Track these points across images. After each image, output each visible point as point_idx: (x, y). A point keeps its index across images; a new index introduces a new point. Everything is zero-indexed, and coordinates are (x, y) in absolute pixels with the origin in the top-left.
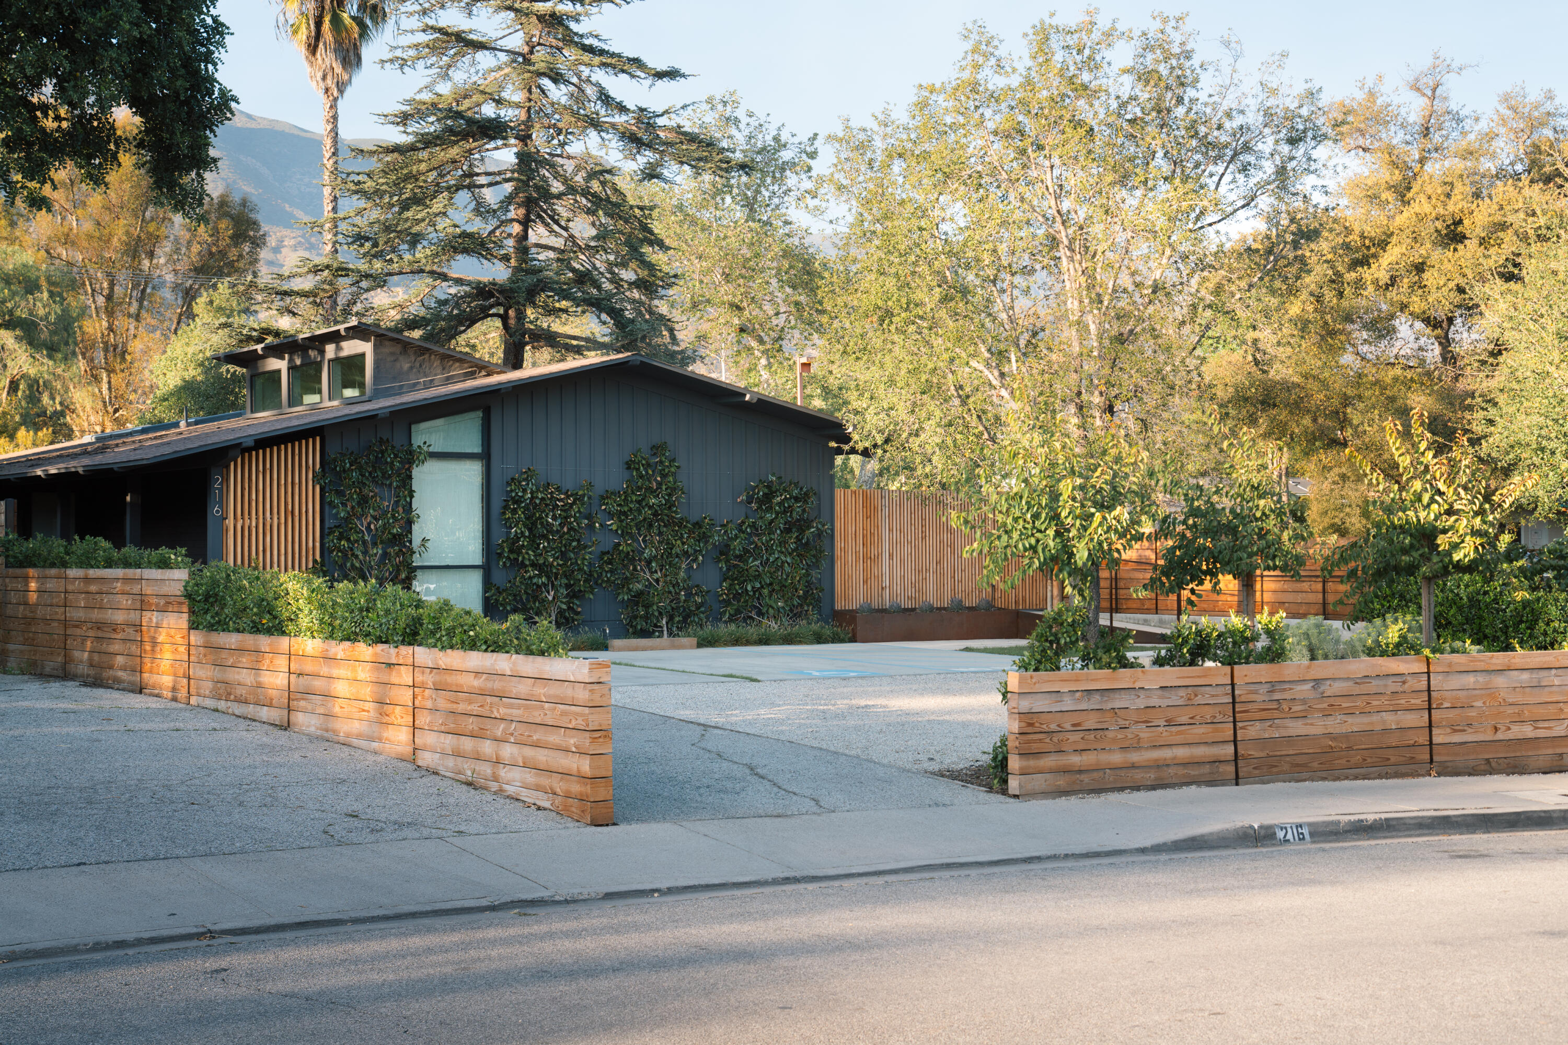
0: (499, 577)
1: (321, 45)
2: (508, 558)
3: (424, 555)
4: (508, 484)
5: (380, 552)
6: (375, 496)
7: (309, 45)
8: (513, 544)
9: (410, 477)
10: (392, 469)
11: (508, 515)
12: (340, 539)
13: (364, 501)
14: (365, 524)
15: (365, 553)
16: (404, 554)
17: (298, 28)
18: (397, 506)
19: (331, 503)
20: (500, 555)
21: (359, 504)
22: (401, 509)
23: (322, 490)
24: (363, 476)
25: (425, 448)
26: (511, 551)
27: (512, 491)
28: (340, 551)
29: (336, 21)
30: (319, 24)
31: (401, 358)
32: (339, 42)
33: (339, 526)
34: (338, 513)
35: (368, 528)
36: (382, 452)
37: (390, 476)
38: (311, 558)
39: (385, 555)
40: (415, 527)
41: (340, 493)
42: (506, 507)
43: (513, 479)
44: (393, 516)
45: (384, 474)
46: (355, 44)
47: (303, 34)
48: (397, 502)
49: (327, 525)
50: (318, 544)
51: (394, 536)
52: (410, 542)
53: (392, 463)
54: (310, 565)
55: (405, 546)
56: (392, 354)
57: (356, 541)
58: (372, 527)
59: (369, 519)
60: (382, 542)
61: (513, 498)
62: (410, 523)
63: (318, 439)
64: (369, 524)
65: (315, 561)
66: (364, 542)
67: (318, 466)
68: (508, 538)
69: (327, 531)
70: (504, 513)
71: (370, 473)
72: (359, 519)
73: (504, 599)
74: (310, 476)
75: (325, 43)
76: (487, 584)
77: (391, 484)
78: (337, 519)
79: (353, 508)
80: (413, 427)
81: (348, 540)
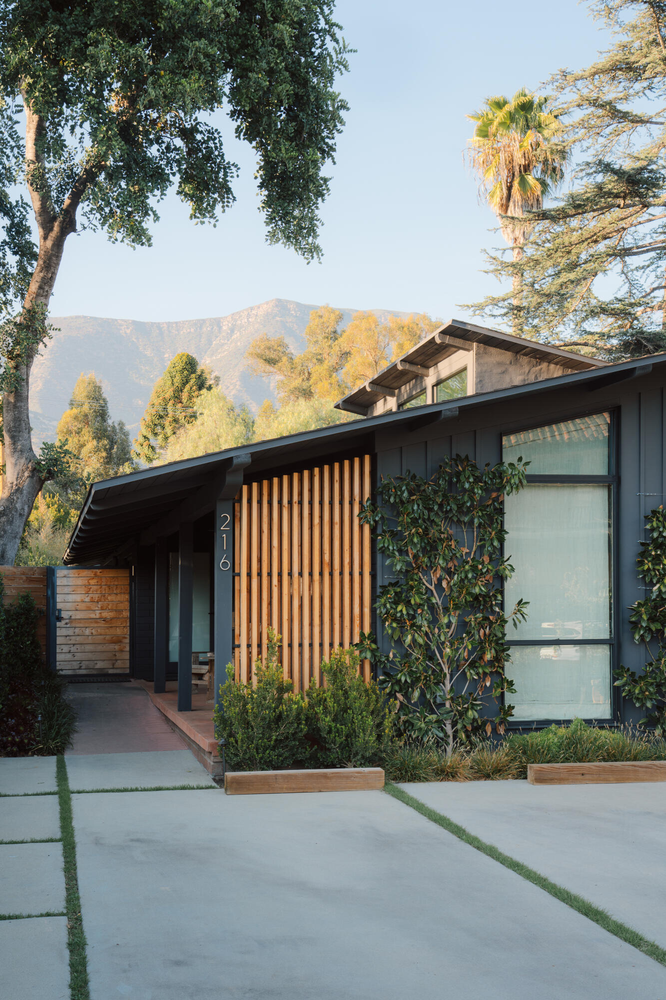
0: (634, 658)
1: (511, 204)
2: (648, 629)
3: (522, 626)
4: (648, 519)
5: (454, 621)
6: (449, 538)
7: (502, 205)
8: (656, 608)
9: (501, 512)
10: (472, 499)
11: (648, 565)
12: (396, 603)
13: (431, 547)
14: (434, 580)
15: (434, 622)
16: (491, 623)
17: (494, 193)
18: (482, 555)
19: (384, 550)
20: (635, 625)
21: (424, 550)
22: (486, 559)
23: (373, 531)
24: (430, 510)
25: (520, 467)
26: (652, 619)
27: (653, 530)
28: (395, 620)
29: (523, 182)
30: (509, 189)
31: (511, 369)
32: (525, 200)
33: (395, 584)
34: (392, 565)
35: (439, 586)
36: (458, 474)
37: (469, 510)
38: (357, 630)
39: (463, 626)
40: (508, 585)
41: (396, 536)
42: (644, 554)
43: (654, 512)
44: (474, 568)
45: (460, 507)
46: (538, 200)
47: (497, 199)
48: (481, 548)
49: (379, 583)
50: (367, 611)
51: (476, 597)
52: (502, 606)
53: (472, 490)
54: (357, 640)
55: (493, 612)
56: (500, 364)
57: (420, 606)
58: (444, 584)
59: (439, 573)
60: (457, 607)
61: (654, 540)
62: (501, 579)
63: (367, 458)
64: (440, 580)
65: (362, 634)
66: (432, 608)
67: (367, 495)
68: (647, 600)
69: (379, 590)
70: (641, 563)
71: (441, 506)
72: (425, 573)
73: (642, 692)
74: (356, 511)
75: (514, 202)
76: (617, 666)
77: (471, 522)
78: (393, 573)
79: (416, 557)
80: (504, 439)
81: (408, 603)
